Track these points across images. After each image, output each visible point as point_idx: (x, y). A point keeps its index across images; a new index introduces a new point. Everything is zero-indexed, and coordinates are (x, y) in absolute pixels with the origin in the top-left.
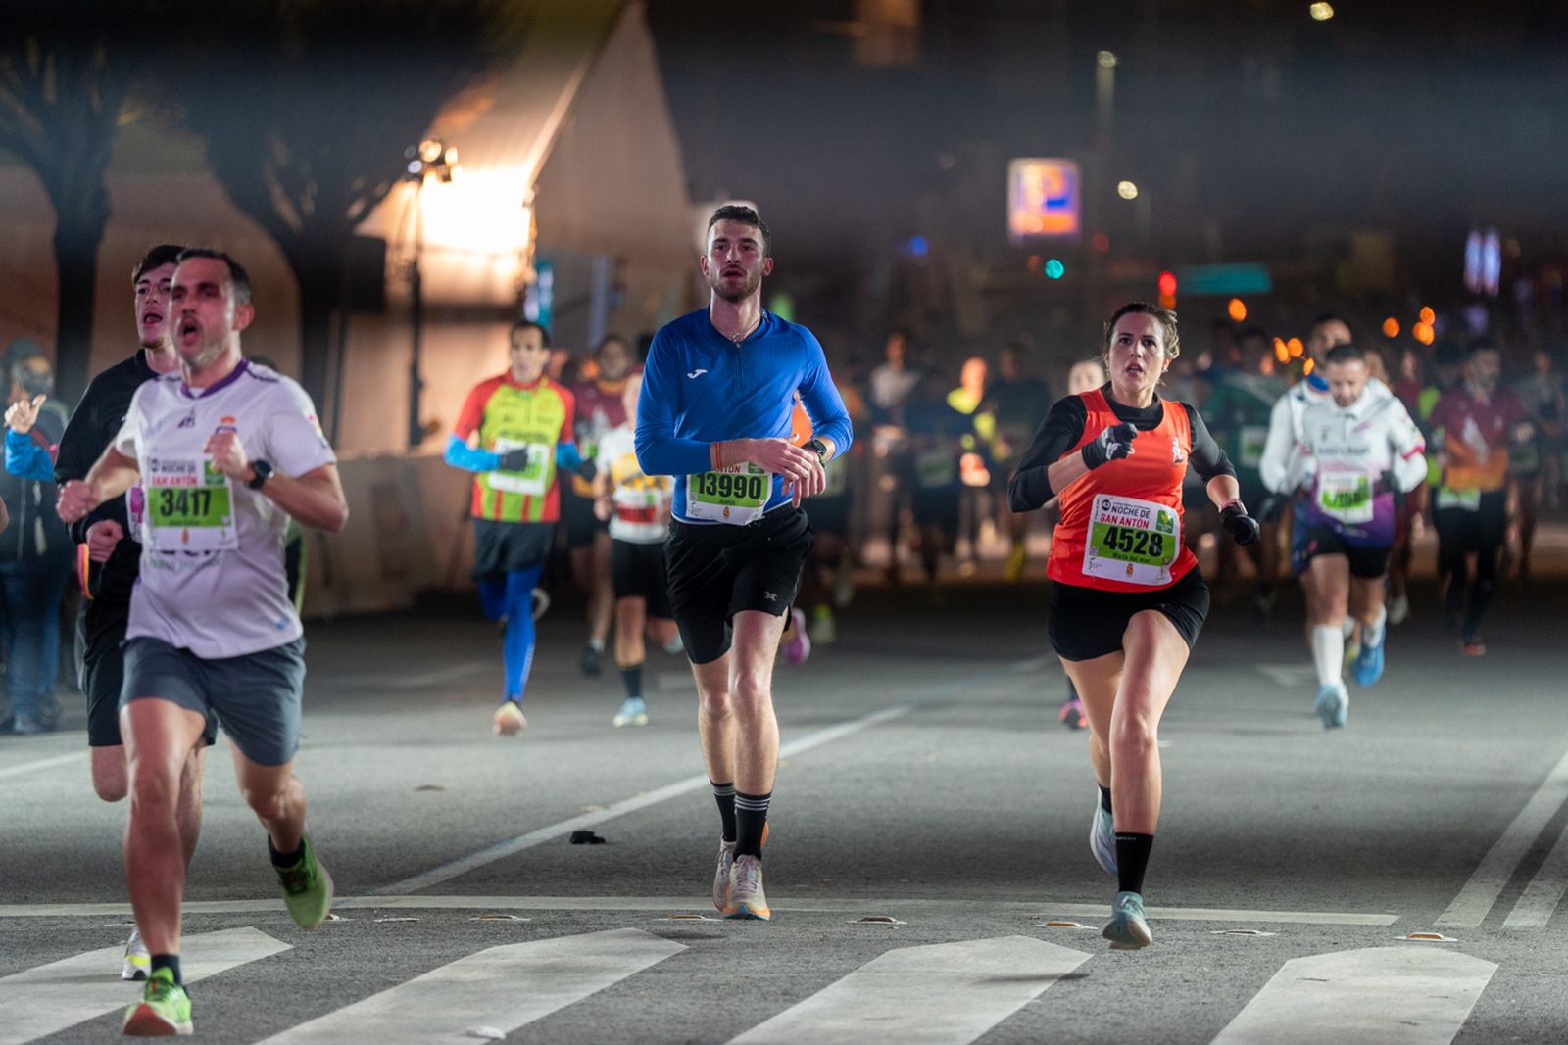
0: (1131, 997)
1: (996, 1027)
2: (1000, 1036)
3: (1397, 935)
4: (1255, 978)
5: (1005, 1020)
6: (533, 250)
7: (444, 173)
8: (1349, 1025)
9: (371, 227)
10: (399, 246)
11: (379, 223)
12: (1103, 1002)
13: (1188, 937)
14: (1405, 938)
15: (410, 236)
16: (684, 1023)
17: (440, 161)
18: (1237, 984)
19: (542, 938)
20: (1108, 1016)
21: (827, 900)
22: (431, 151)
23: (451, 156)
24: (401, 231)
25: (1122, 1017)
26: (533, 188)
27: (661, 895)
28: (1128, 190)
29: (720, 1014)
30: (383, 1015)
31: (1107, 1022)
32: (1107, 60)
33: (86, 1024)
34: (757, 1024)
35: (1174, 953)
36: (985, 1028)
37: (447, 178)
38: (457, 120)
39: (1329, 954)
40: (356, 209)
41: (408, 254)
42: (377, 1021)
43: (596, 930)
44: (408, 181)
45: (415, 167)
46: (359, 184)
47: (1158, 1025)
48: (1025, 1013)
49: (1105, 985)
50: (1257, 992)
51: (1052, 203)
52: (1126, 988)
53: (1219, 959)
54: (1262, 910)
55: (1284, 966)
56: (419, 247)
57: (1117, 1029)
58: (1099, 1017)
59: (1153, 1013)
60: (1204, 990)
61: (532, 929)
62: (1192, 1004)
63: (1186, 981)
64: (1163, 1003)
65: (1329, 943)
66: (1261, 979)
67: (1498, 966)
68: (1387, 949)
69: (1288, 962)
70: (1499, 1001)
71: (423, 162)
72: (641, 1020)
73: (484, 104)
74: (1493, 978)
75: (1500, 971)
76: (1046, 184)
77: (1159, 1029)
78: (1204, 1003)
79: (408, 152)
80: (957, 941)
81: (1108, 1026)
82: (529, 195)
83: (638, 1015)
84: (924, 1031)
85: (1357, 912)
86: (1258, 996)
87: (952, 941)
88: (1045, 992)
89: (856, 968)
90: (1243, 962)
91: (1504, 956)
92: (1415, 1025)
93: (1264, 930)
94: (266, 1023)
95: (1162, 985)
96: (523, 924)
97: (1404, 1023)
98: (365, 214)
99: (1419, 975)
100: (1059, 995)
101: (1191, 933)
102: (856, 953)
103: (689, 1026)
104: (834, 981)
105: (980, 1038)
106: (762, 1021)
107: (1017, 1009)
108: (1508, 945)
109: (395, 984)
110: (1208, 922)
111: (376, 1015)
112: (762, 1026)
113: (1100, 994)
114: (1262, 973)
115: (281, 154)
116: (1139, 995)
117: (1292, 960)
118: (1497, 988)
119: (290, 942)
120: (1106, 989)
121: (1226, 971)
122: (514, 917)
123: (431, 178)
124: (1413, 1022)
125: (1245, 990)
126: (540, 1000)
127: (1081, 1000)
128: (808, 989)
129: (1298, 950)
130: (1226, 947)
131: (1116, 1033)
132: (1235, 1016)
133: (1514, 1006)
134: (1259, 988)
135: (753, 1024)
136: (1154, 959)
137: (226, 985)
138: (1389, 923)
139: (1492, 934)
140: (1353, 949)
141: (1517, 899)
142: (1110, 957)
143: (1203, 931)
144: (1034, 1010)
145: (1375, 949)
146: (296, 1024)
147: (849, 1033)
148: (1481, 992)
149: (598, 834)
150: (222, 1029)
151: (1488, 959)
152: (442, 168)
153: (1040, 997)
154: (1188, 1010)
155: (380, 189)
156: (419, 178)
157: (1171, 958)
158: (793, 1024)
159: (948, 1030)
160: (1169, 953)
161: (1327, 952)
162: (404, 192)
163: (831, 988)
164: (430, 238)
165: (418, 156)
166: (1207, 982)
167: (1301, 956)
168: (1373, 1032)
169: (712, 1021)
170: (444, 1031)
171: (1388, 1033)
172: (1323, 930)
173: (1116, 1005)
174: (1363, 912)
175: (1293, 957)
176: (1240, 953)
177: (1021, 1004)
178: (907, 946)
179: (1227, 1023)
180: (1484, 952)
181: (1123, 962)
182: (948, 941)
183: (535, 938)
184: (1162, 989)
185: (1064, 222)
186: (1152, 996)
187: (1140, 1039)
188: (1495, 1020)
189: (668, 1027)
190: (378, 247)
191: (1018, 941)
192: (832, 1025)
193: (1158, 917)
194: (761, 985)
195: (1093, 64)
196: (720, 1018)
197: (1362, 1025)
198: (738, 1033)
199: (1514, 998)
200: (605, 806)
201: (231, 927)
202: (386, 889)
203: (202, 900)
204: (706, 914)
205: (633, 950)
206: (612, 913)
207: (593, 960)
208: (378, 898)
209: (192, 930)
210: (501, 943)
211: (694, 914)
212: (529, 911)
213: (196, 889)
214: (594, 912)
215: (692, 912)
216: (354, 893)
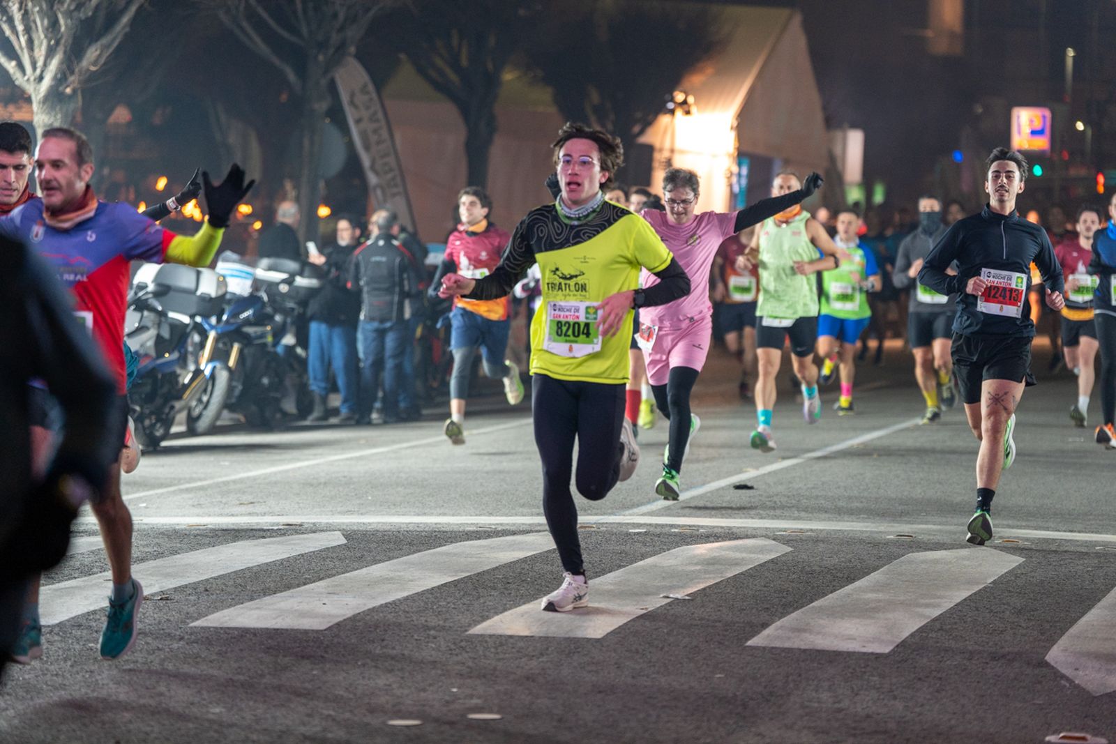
0: (1045, 584)
1: (965, 600)
2: (967, 604)
5: (971, 596)
6: (736, 154)
7: (687, 109)
9: (644, 139)
10: (661, 150)
11: (651, 137)
15: (667, 145)
17: (685, 102)
19: (711, 541)
21: (878, 524)
22: (680, 97)
23: (691, 100)
24: (662, 141)
26: (737, 119)
27: (783, 519)
28: (1080, 126)
30: (615, 584)
32: (1071, 53)
33: (444, 585)
36: (958, 600)
37: (688, 113)
38: (696, 79)
40: (636, 129)
41: (666, 154)
42: (612, 587)
43: (742, 538)
44: (665, 113)
45: (671, 105)
46: (639, 115)
48: (983, 590)
49: (1031, 577)
51: (1034, 133)
52: (1042, 579)
53: (1097, 563)
56: (672, 151)
60: (1087, 581)
62: (1080, 589)
63: (1077, 576)
64: (1063, 586)
71: (675, 103)
72: (760, 591)
73: (710, 71)
76: (1031, 121)
78: (1087, 589)
79: (667, 97)
80: (948, 549)
81: (1030, 601)
82: (735, 124)
83: (760, 588)
84: (923, 601)
87: (945, 549)
89: (888, 564)
95: (1064, 578)
96: (702, 534)
98: (642, 132)
100: (1003, 582)
101: (1085, 548)
104: (874, 571)
105: (956, 605)
106: (831, 592)
107: (978, 589)
109: (624, 566)
110: (1095, 542)
111: (611, 584)
113: (1027, 582)
115: (595, 97)
116: (1050, 583)
121: (1101, 570)
122: (698, 530)
123: (679, 113)
126: (705, 578)
128: (859, 575)
130: (1104, 556)
135: (824, 595)
136: (1062, 563)
142: (1035, 562)
143: (1092, 547)
144: (988, 590)
147: (880, 601)
149: (749, 484)
152: (685, 106)
153: (993, 582)
154: (1077, 593)
155: (650, 117)
156: (672, 112)
157: (1070, 562)
162: (664, 119)
163: (872, 575)
164: (678, 146)
165: (672, 100)
166: (1091, 577)
170: (648, 595)
173: (1036, 589)
177: (981, 587)
178: (919, 551)
179: (1099, 600)
181: (1042, 564)
182: (942, 549)
183: (707, 542)
184: (1064, 580)
185: (1041, 143)
186: (1058, 584)
190: (649, 149)
194: (833, 571)
195: (1064, 54)
200: (757, 468)
201: (537, 531)
202: (627, 512)
203: (523, 516)
204: (807, 531)
205: (762, 550)
206: (755, 529)
207: (738, 555)
208: (622, 517)
209: (514, 533)
210: (687, 544)
211: (801, 530)
212: (707, 526)
213: (521, 510)
214: (744, 528)
215: (801, 529)
216: (610, 514)
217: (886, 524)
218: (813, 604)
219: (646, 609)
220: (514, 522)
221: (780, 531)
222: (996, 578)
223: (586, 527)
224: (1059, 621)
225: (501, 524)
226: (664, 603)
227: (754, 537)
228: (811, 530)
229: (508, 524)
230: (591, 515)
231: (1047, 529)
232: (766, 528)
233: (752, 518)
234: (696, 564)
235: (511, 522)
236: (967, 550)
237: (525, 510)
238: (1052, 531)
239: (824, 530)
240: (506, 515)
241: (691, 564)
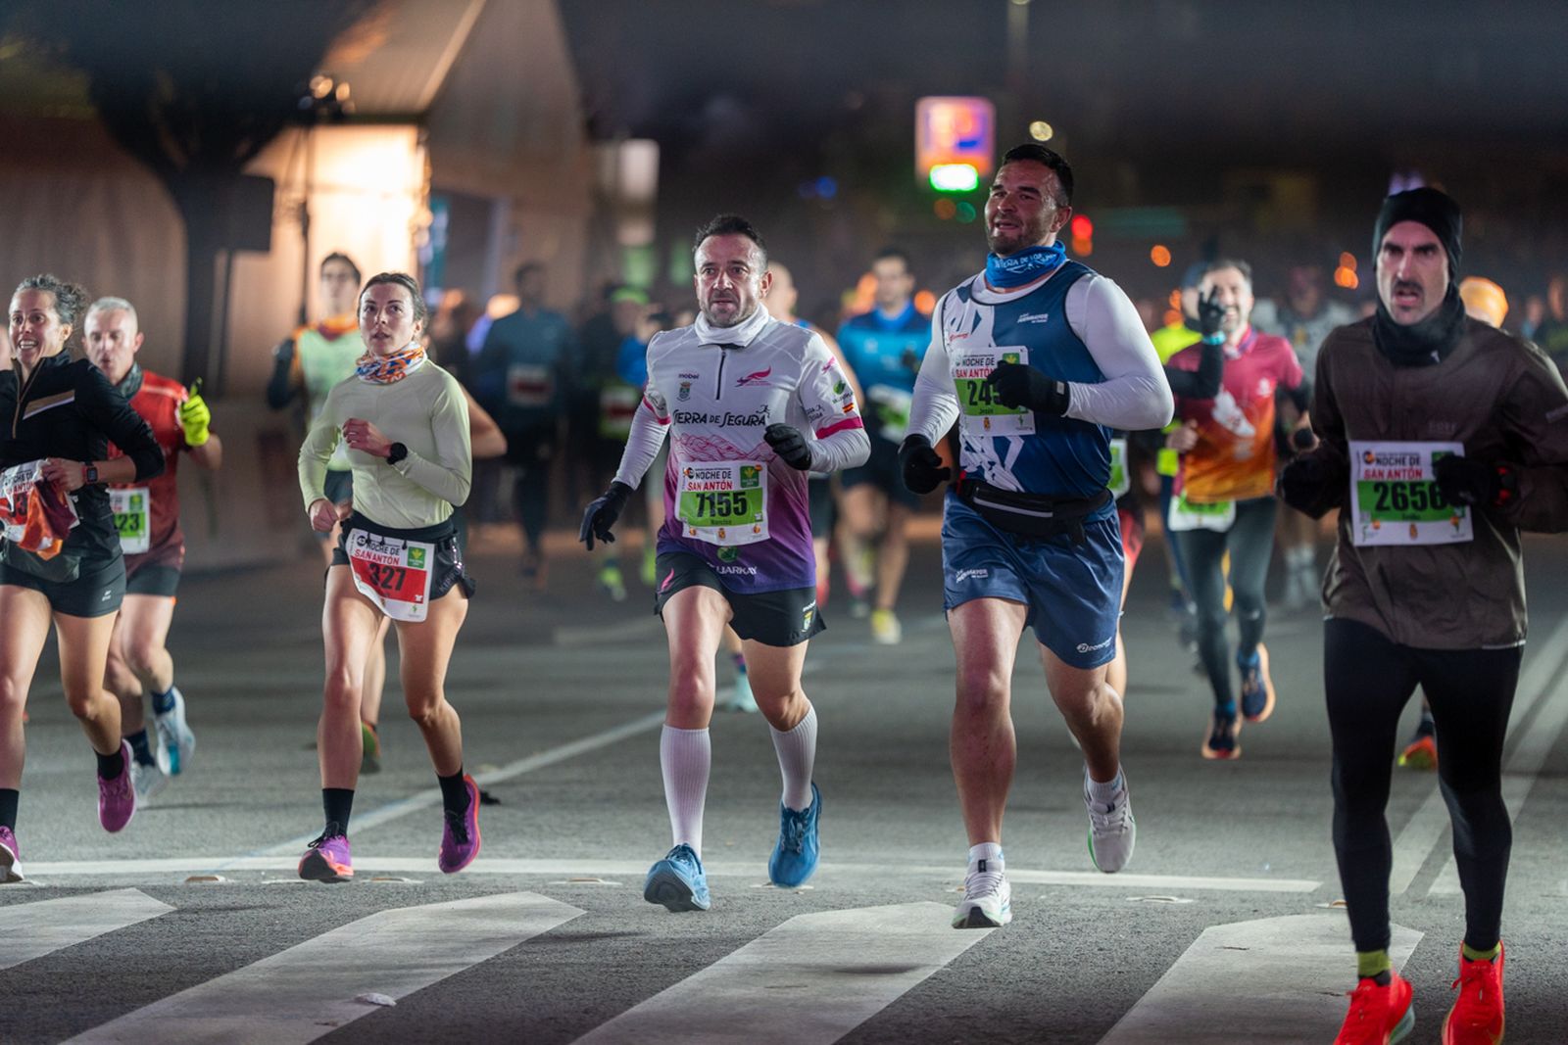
0: (1044, 965)
1: (904, 996)
2: (908, 1006)
3: (1319, 902)
4: (1172, 946)
5: (914, 989)
6: (427, 191)
7: (335, 109)
8: (1269, 995)
10: (288, 187)
11: (269, 166)
12: (1015, 971)
13: (1103, 904)
14: (1327, 905)
15: (300, 178)
16: (583, 991)
17: (331, 97)
18: (1154, 953)
19: (435, 901)
20: (1020, 985)
21: (731, 864)
22: (322, 87)
23: (343, 92)
24: (290, 177)
25: (1035, 986)
27: (558, 858)
28: (1042, 131)
29: (620, 981)
30: (269, 980)
31: (1019, 991)
34: (658, 992)
35: (1089, 920)
39: (1249, 922)
40: (242, 149)
41: (298, 195)
42: (264, 987)
43: (491, 893)
45: (305, 104)
46: (247, 121)
47: (1072, 994)
48: (934, 981)
49: (1018, 953)
50: (1175, 961)
51: (965, 145)
52: (1039, 956)
53: (1135, 927)
54: (1180, 875)
55: (1203, 934)
56: (309, 189)
57: (1029, 998)
58: (1011, 986)
59: (1067, 982)
60: (1119, 958)
61: (425, 892)
62: (1108, 973)
63: (1101, 950)
64: (1077, 972)
65: (1249, 910)
66: (1179, 947)
67: (1423, 934)
68: (1308, 916)
69: (1206, 930)
70: (1424, 971)
71: (314, 98)
72: (537, 987)
74: (1418, 948)
75: (1425, 940)
76: (958, 124)
77: (1073, 999)
78: (1120, 972)
80: (864, 906)
81: (1020, 995)
83: (534, 982)
84: (829, 1000)
85: (1278, 878)
86: (1175, 965)
87: (860, 906)
88: (955, 959)
89: (761, 935)
90: (1160, 929)
91: (1429, 924)
92: (1338, 995)
93: (1181, 896)
94: (148, 988)
95: (1076, 953)
96: (415, 887)
97: (1326, 993)
98: (255, 153)
99: (1341, 944)
100: (970, 963)
101: (1107, 899)
102: (760, 918)
103: (587, 993)
104: (737, 947)
105: (888, 1007)
106: (663, 989)
107: (926, 977)
108: (1434, 913)
109: (281, 948)
110: (1124, 888)
111: (262, 980)
112: (662, 994)
113: (1012, 962)
114: (1179, 941)
116: (1053, 963)
117: (1211, 928)
118: (1422, 957)
119: (175, 904)
120: (1019, 957)
121: (1142, 939)
122: (406, 880)
124: (1335, 993)
125: (1162, 958)
126: (432, 966)
127: (993, 968)
128: (710, 956)
129: (1217, 917)
130: (1142, 914)
131: (1028, 1003)
132: (1152, 985)
133: (1439, 976)
134: (1177, 956)
135: (653, 992)
136: (1068, 926)
137: (108, 948)
138: (1311, 890)
139: (1418, 901)
140: (1273, 916)
141: (1442, 866)
142: (1023, 924)
143: (1118, 897)
144: (944, 978)
145: (1296, 916)
146: (180, 990)
147: (753, 1001)
148: (1405, 962)
150: (103, 994)
151: (1413, 927)
153: (951, 965)
154: (1103, 980)
157: (1086, 925)
158: (694, 992)
159: (854, 999)
160: (1084, 920)
161: (1248, 919)
163: (733, 955)
166: (1124, 950)
167: (1219, 924)
168: (1295, 1003)
169: (611, 989)
170: (333, 998)
171: (1310, 1004)
172: (1243, 898)
173: (1029, 974)
174: (1284, 878)
175: (1212, 925)
176: (1157, 920)
177: (931, 973)
178: (813, 912)
179: (1143, 993)
180: (1410, 920)
181: (1036, 929)
182: (855, 907)
183: (428, 902)
184: (1076, 957)
186: (1065, 964)
187: (1054, 1009)
188: (1419, 991)
189: (564, 994)
190: (268, 183)
191: (928, 907)
192: (735, 993)
193: (1073, 883)
194: (662, 951)
196: (619, 985)
197: (1282, 995)
198: (639, 1002)
199: (1440, 968)
200: (501, 764)
201: (114, 888)
202: (273, 851)
203: (84, 860)
204: (604, 878)
205: (527, 913)
206: (508, 876)
207: (488, 925)
208: (265, 859)
209: (73, 891)
210: (393, 905)
211: (592, 877)
212: (421, 873)
213: (77, 849)
214: (489, 874)
215: (591, 875)
216: (240, 854)
217: (745, 864)
218: (636, 1009)
219: (334, 1024)
220: (67, 872)
221: (555, 879)
222: (956, 955)
223: (201, 879)
224: (1074, 1031)
225: (45, 876)
226: (363, 1014)
227: (513, 890)
228: (611, 877)
229: (56, 876)
230: (207, 856)
231: (1035, 866)
232: (529, 875)
233: (502, 857)
234: (415, 942)
235: (62, 872)
236: (898, 906)
237: (86, 850)
238: (1045, 869)
239: (634, 876)
240: (52, 859)
241: (404, 941)
